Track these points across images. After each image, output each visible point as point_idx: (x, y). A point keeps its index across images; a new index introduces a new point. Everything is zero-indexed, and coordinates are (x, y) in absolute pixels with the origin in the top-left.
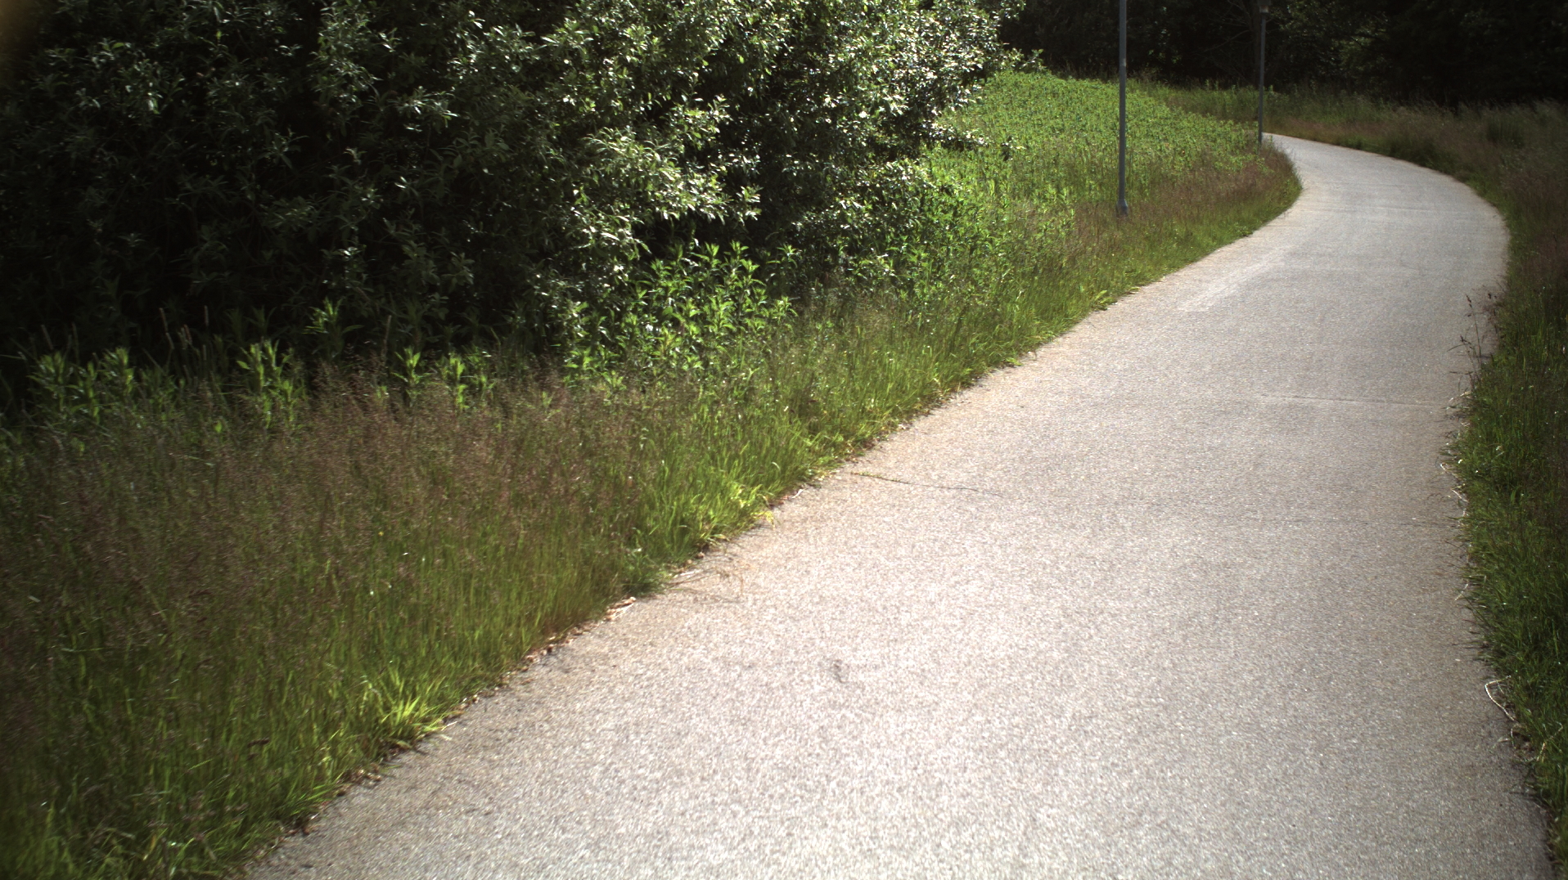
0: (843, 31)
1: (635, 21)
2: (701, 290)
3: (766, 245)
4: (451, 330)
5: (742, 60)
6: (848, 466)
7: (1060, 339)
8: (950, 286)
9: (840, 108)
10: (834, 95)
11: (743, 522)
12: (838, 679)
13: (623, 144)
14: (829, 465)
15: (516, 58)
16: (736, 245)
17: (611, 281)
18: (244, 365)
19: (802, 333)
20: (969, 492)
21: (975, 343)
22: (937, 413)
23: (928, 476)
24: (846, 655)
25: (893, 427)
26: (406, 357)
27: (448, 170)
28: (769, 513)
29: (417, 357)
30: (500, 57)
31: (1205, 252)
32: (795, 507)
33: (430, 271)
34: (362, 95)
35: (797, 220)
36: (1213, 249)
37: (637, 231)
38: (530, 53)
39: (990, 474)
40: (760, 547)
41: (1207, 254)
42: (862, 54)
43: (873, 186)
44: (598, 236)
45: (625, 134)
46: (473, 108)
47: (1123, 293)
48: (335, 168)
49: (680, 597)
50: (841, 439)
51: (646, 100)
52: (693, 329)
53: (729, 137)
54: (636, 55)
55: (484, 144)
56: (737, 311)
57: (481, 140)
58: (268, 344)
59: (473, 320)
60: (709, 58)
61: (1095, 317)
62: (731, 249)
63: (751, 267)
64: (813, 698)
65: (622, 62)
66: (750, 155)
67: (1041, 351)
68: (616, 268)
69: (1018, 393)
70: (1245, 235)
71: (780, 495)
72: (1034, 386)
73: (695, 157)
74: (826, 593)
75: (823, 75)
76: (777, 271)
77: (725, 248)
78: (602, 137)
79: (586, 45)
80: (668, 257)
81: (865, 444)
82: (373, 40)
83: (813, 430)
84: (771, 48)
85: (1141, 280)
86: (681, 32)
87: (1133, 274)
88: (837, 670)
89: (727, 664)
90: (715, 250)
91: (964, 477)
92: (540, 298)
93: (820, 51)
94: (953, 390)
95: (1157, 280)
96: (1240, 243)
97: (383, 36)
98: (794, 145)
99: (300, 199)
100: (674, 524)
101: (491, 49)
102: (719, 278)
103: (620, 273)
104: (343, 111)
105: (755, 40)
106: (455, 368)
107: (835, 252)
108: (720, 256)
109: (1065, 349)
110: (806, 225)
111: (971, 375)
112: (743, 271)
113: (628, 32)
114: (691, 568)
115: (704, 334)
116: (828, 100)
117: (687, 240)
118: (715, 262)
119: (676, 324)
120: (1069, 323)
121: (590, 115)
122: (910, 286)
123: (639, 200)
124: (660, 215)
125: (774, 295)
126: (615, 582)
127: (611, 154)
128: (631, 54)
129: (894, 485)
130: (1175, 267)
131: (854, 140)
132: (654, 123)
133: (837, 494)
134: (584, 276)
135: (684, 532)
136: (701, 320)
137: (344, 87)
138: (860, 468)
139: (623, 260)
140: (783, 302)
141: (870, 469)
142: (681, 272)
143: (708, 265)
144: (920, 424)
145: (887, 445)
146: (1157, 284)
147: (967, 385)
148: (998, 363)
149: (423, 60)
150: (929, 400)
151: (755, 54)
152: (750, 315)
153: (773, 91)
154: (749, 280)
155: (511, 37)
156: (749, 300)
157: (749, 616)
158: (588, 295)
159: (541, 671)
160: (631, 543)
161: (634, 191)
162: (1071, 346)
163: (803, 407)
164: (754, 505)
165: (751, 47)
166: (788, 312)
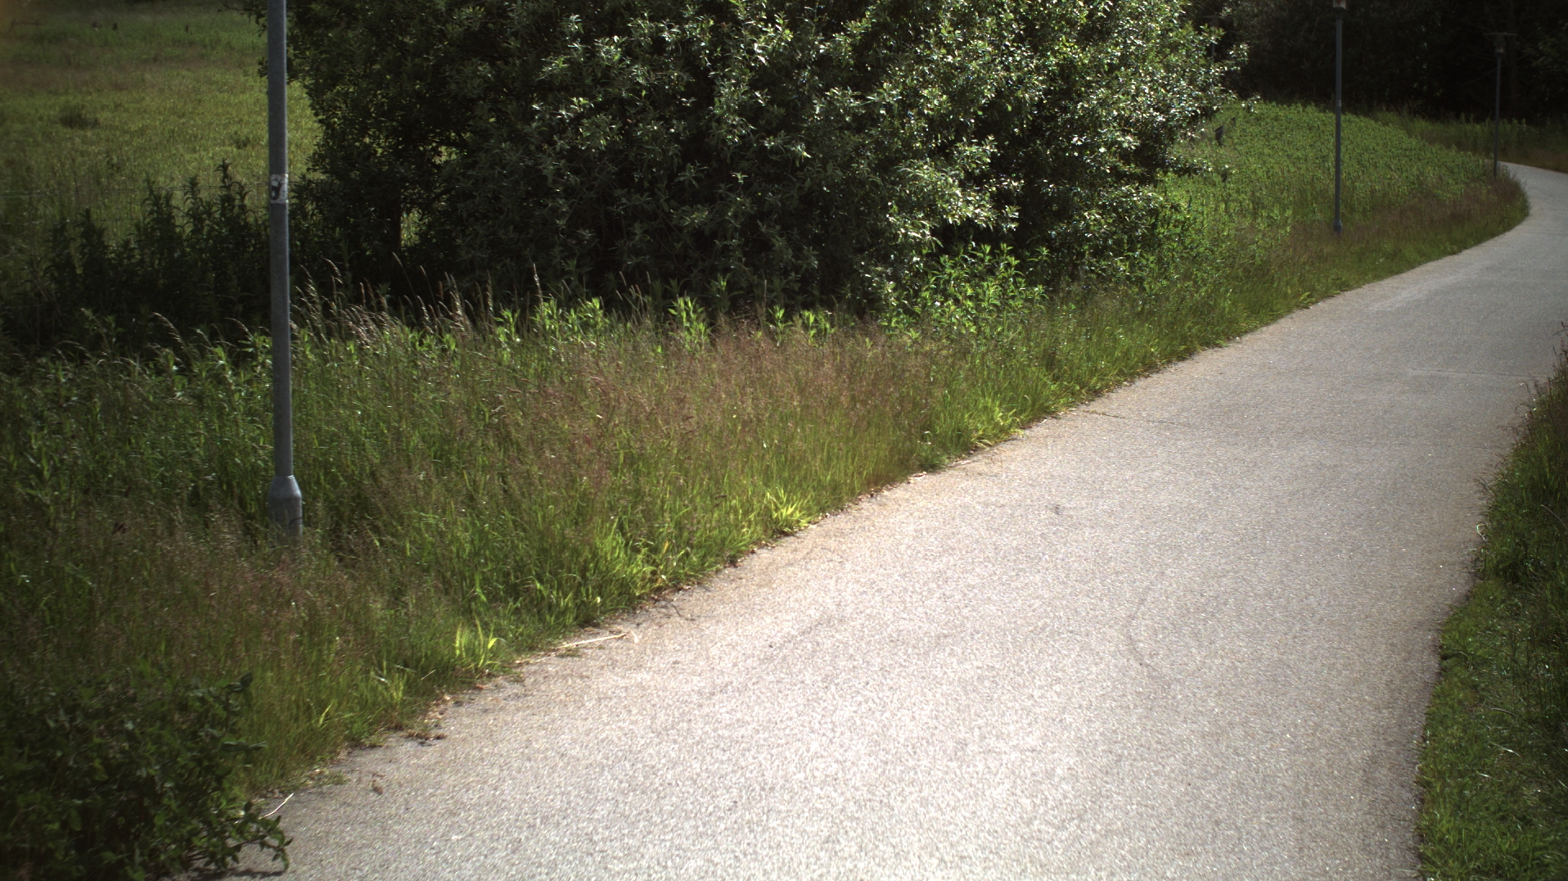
0: (1088, 85)
1: (932, 83)
2: (976, 278)
3: (1028, 248)
4: (800, 298)
5: (1010, 108)
6: (1083, 407)
7: (1265, 329)
8: (1174, 283)
9: (1085, 146)
10: (1081, 136)
11: (1001, 435)
12: (1057, 513)
13: (926, 172)
14: (1068, 405)
15: (848, 111)
16: (1004, 246)
17: (910, 268)
18: (673, 311)
19: (1052, 312)
20: (1167, 424)
21: (1190, 327)
22: (1155, 376)
23: (1140, 414)
24: (1064, 502)
25: (1119, 384)
26: (775, 312)
27: (800, 188)
28: (1021, 432)
29: (782, 312)
30: (837, 109)
31: (1411, 266)
32: (1042, 429)
33: (789, 255)
34: (741, 137)
35: (1053, 229)
36: (1420, 264)
37: (933, 232)
38: (857, 107)
39: (1185, 414)
40: (1014, 450)
41: (1413, 267)
42: (1103, 103)
43: (1111, 205)
44: (905, 235)
45: (926, 163)
46: (817, 145)
47: (1326, 295)
48: (722, 186)
49: (956, 473)
50: (1078, 388)
51: (937, 139)
52: (970, 303)
53: (1000, 166)
54: (932, 110)
55: (826, 171)
56: (1003, 296)
57: (824, 168)
58: (688, 299)
59: (816, 293)
60: (982, 108)
61: (1299, 315)
62: (999, 248)
63: (1014, 262)
64: (1040, 521)
65: (921, 114)
66: (1017, 179)
67: (1247, 337)
68: (915, 259)
69: (1221, 365)
70: (1454, 253)
71: (1031, 421)
72: (1235, 360)
73: (971, 181)
74: (1055, 473)
75: (1072, 118)
76: (1035, 267)
77: (995, 247)
78: (910, 166)
79: (898, 101)
80: (953, 255)
81: (1096, 393)
82: (752, 98)
83: (1055, 379)
84: (1031, 99)
85: (1344, 287)
86: (963, 90)
87: (1338, 282)
88: (1057, 509)
89: (986, 505)
90: (988, 249)
91: (1166, 415)
92: (864, 280)
93: (1071, 99)
94: (1169, 362)
95: (1359, 287)
96: (1448, 259)
97: (757, 94)
98: (1049, 171)
99: (699, 206)
100: (953, 431)
101: (831, 107)
102: (991, 271)
103: (917, 262)
104: (729, 147)
105: (1020, 94)
106: (808, 318)
107: (1082, 255)
108: (991, 253)
109: (1266, 336)
110: (1059, 234)
111: (1186, 350)
112: (1009, 265)
113: (925, 92)
114: (963, 459)
115: (978, 307)
116: (1075, 139)
117: (967, 242)
118: (988, 258)
119: (957, 302)
120: (1275, 317)
121: (898, 150)
122: (1141, 280)
123: (932, 212)
124: (946, 220)
125: (1031, 284)
126: (914, 461)
127: (916, 178)
128: (928, 109)
129: (1114, 419)
130: (1378, 277)
131: (1098, 168)
132: (943, 155)
133: (1071, 423)
134: (891, 264)
135: (959, 437)
136: (975, 298)
137: (730, 132)
138: (1091, 408)
139: (920, 254)
140: (1038, 289)
141: (1099, 410)
142: (962, 266)
143: (982, 260)
144: (1141, 383)
145: (1113, 395)
146: (1359, 290)
147: (1182, 359)
148: (1209, 343)
149: (782, 111)
150: (1149, 367)
151: (1019, 104)
152: (1013, 298)
153: (1035, 130)
154: (1013, 271)
155: (844, 95)
156: (1012, 287)
157: (1003, 483)
158: (895, 277)
159: (866, 505)
160: (923, 438)
161: (929, 204)
162: (1271, 334)
163: (1050, 361)
164: (1010, 426)
165: (1017, 98)
166: (1043, 297)
